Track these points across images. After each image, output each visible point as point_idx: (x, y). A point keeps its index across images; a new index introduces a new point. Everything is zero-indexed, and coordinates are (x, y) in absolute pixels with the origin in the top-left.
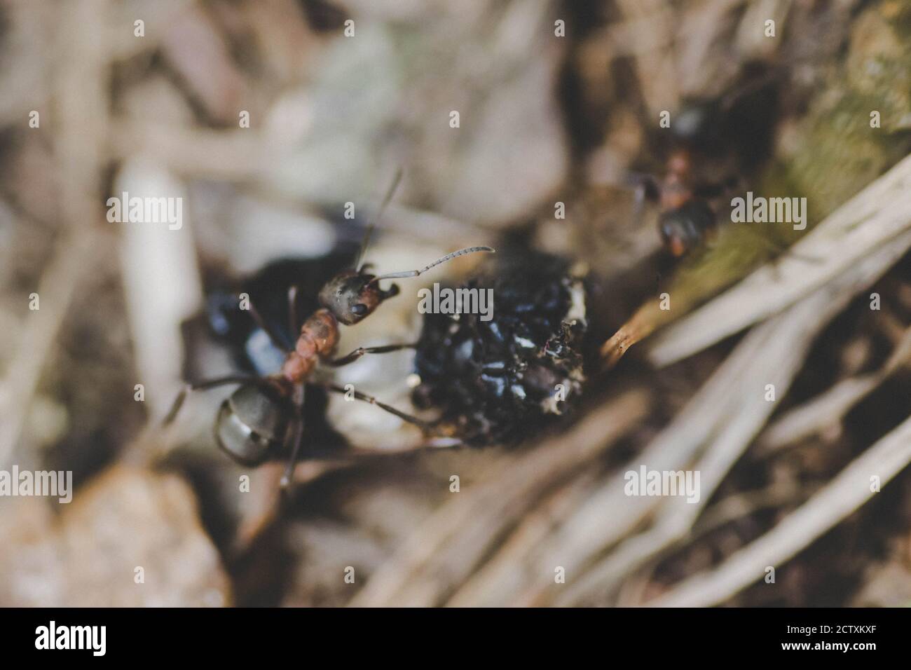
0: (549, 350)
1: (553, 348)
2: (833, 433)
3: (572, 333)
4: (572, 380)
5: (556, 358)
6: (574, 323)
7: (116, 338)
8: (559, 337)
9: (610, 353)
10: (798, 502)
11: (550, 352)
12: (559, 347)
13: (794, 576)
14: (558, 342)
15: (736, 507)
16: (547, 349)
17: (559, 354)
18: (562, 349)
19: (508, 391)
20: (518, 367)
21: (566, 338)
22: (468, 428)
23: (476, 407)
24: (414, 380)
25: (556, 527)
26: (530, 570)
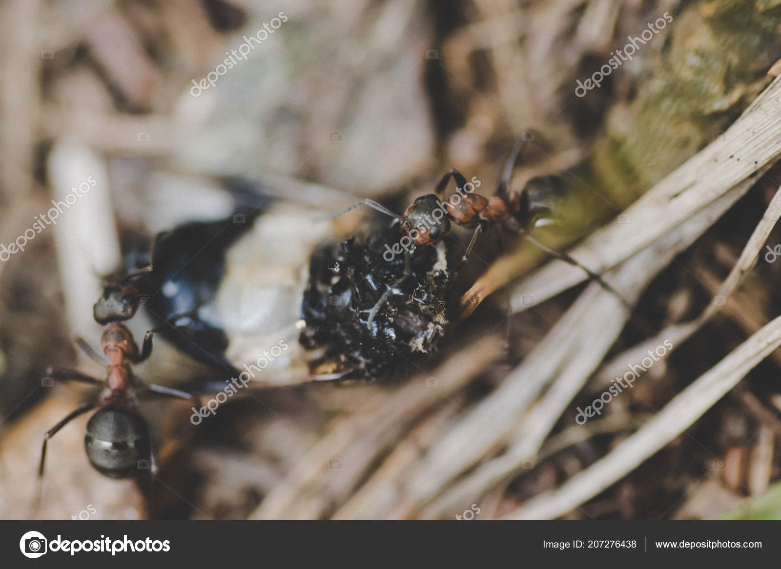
0: (416, 297)
1: (420, 295)
2: (660, 371)
3: (436, 283)
4: (436, 323)
5: (421, 304)
6: (437, 274)
7: (48, 292)
8: (424, 286)
9: (469, 302)
10: (631, 431)
11: (417, 300)
12: (424, 294)
13: (626, 493)
14: (423, 290)
15: (577, 435)
16: (414, 296)
17: (424, 301)
18: (427, 296)
19: (381, 333)
20: (390, 312)
21: (431, 287)
22: (346, 365)
23: (355, 347)
24: (301, 324)
25: (423, 453)
26: (401, 488)
